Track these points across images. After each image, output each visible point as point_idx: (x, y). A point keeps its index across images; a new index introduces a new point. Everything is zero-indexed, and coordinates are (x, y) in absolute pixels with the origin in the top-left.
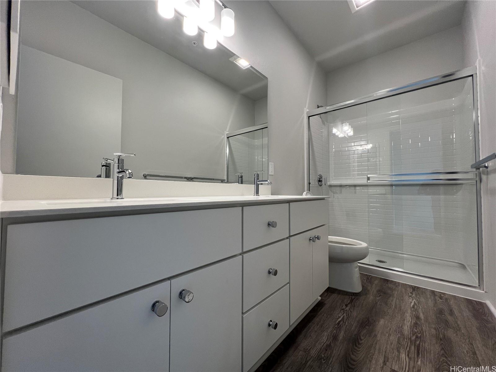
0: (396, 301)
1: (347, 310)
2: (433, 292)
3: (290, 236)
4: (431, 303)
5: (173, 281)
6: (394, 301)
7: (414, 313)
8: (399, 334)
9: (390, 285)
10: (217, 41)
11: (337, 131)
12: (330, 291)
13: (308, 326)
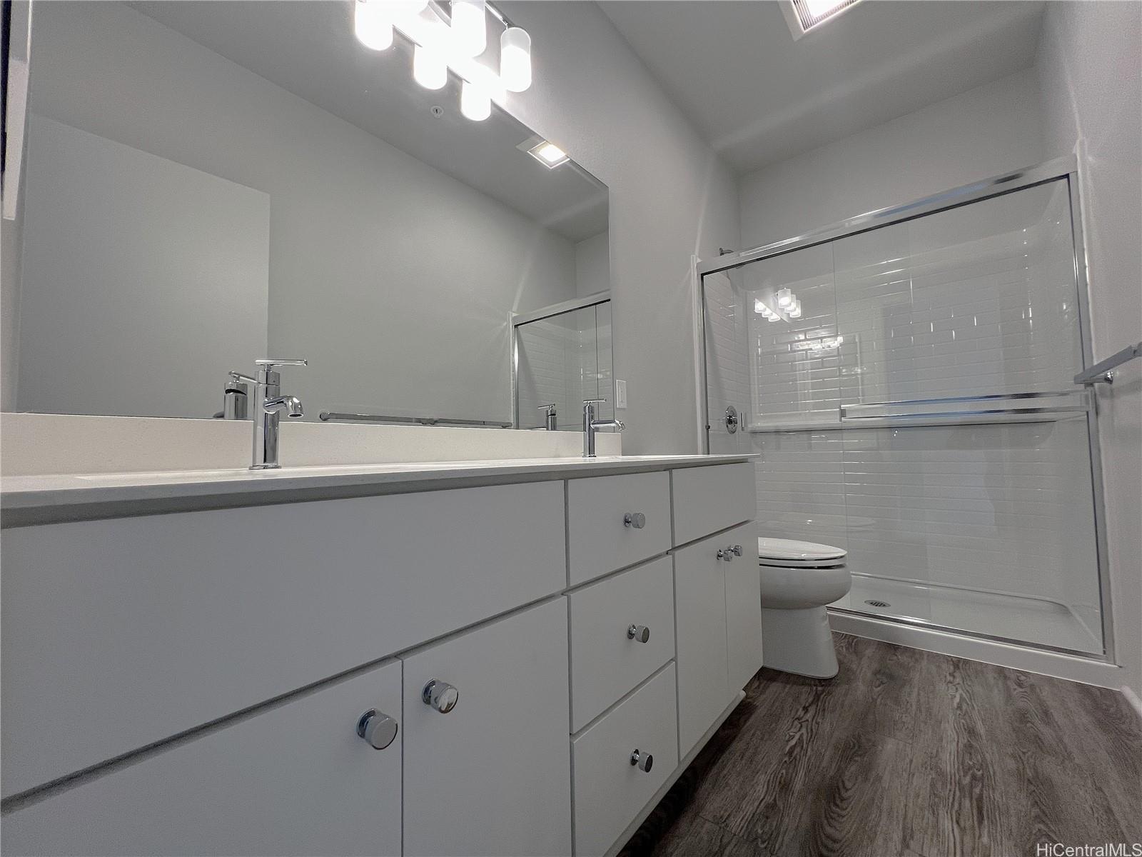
0: (919, 694)
1: (807, 720)
2: (1001, 671)
3: (674, 549)
4: (998, 697)
5: (409, 660)
6: (915, 694)
7: (963, 721)
8: (932, 772)
9: (904, 659)
10: (491, 100)
11: (765, 306)
12: (766, 675)
13: (720, 761)
